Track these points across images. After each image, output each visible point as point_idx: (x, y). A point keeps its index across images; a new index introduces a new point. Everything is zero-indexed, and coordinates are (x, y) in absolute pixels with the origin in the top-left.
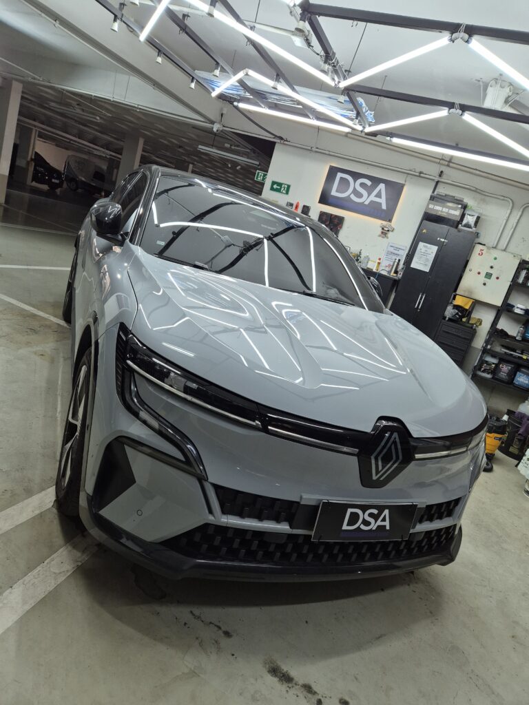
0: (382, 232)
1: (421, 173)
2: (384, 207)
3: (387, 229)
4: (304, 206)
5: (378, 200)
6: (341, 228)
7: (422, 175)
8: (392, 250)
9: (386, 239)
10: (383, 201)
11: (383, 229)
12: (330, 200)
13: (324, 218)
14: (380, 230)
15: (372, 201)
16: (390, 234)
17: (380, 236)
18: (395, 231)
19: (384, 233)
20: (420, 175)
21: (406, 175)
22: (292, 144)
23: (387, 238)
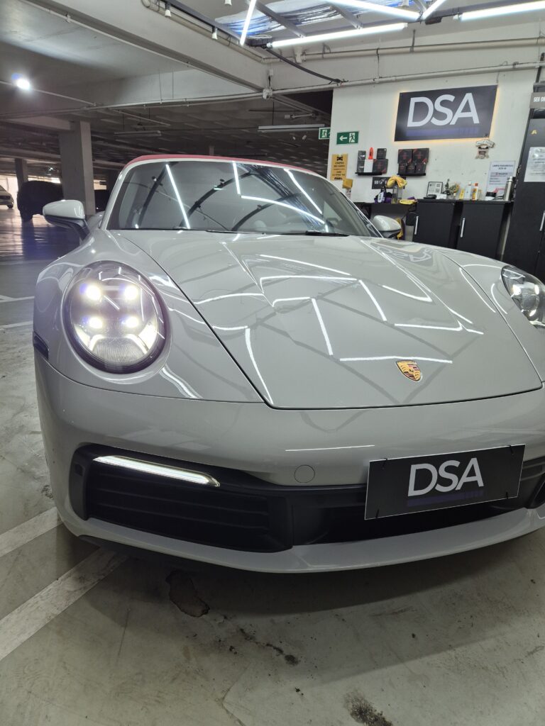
0: (480, 152)
1: (515, 64)
2: (476, 121)
3: (485, 147)
4: (379, 150)
5: (466, 115)
6: (427, 162)
7: (517, 66)
8: (496, 170)
9: (486, 159)
10: (474, 115)
11: (480, 148)
12: (408, 134)
13: (405, 156)
14: (477, 150)
15: (459, 118)
16: (490, 152)
17: (477, 158)
18: (496, 146)
19: (483, 152)
20: (515, 68)
21: (497, 74)
22: (351, 83)
23: (488, 157)
